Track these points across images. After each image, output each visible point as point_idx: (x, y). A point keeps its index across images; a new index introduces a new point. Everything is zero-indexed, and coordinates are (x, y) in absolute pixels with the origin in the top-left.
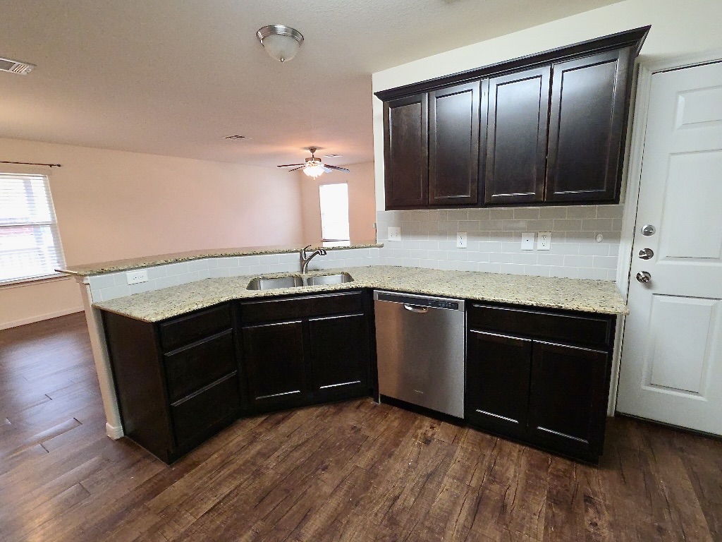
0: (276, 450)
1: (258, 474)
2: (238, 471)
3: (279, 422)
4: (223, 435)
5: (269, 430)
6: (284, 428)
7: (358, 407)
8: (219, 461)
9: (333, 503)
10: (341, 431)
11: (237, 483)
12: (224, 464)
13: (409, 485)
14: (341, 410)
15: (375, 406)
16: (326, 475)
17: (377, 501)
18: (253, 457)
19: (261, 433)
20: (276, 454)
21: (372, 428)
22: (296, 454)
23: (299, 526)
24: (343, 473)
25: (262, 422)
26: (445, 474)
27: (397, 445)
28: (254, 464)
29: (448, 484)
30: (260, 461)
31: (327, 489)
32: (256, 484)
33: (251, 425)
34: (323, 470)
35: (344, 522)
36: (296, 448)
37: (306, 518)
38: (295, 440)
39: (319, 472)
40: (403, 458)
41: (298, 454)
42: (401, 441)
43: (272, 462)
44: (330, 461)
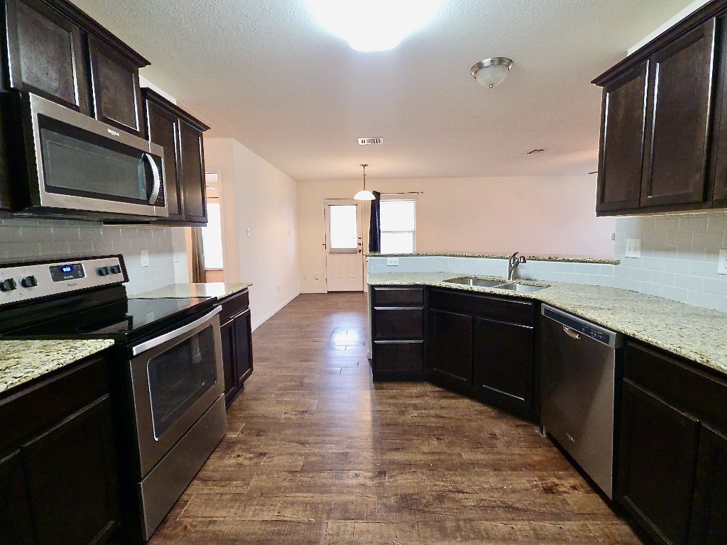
0: (425, 409)
1: (402, 413)
2: (395, 405)
3: (445, 397)
4: (409, 384)
5: (435, 397)
6: (444, 402)
7: (518, 426)
8: (393, 394)
9: (419, 457)
10: (480, 430)
11: (389, 409)
12: (392, 397)
13: (483, 496)
14: (499, 418)
15: (537, 435)
16: (435, 442)
17: (446, 481)
18: (410, 405)
19: (429, 396)
20: (423, 411)
21: (508, 444)
22: (433, 419)
23: (390, 450)
24: (446, 450)
25: (436, 391)
26: (529, 520)
27: (514, 469)
28: (405, 408)
29: (519, 526)
30: (410, 409)
31: (425, 448)
32: (395, 416)
33: (429, 388)
34: (437, 439)
35: (413, 469)
36: (438, 416)
37: (397, 449)
38: (442, 413)
39: (433, 437)
40: (505, 480)
41: (435, 420)
42: (521, 470)
43: (415, 413)
44: (447, 439)
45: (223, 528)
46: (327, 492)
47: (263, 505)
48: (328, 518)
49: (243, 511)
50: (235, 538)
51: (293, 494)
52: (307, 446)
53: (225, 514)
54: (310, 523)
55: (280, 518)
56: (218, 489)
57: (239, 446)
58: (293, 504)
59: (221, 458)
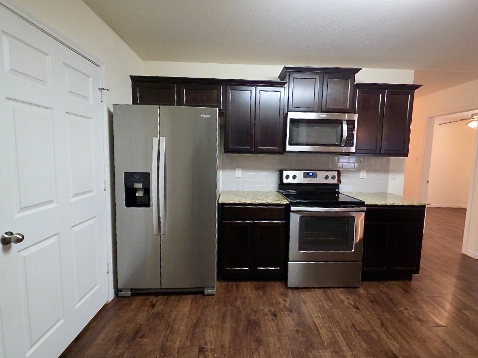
45: (304, 308)
46: (350, 348)
47: (323, 318)
48: (330, 352)
49: (315, 312)
50: (301, 313)
51: (337, 330)
52: (384, 329)
53: (311, 306)
54: (323, 343)
55: (319, 328)
56: (322, 299)
57: (355, 296)
58: (331, 332)
59: (342, 293)
